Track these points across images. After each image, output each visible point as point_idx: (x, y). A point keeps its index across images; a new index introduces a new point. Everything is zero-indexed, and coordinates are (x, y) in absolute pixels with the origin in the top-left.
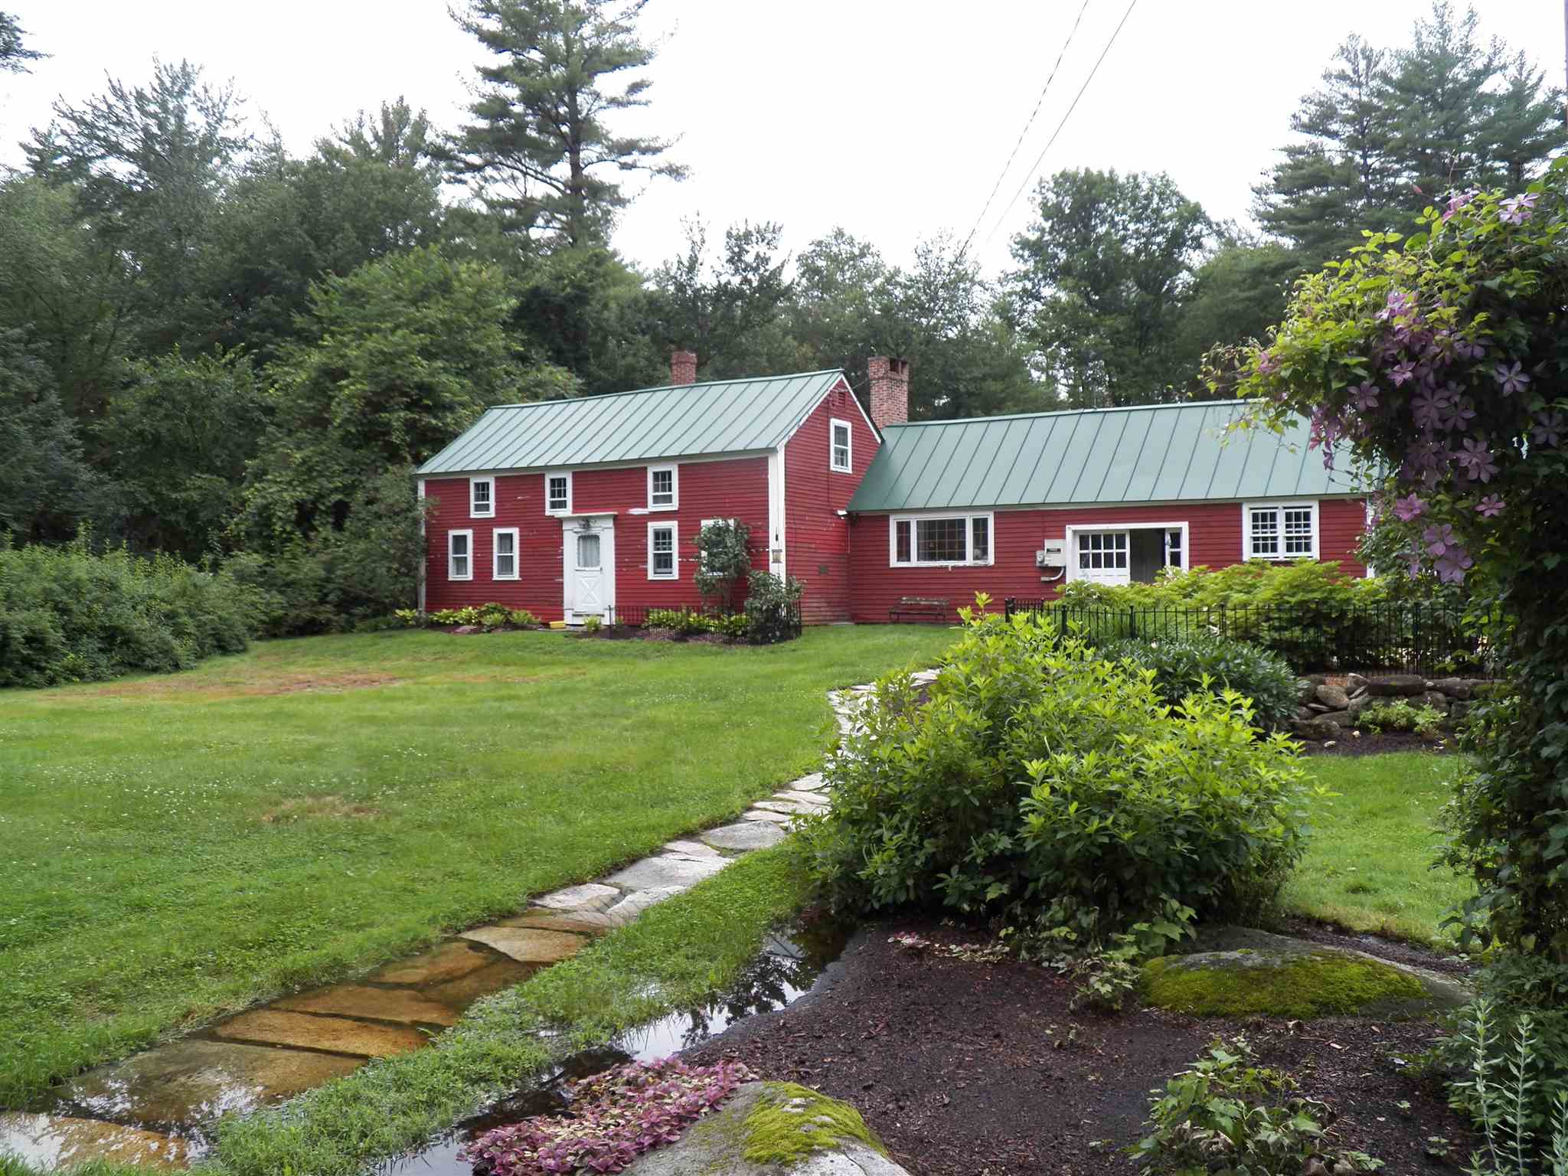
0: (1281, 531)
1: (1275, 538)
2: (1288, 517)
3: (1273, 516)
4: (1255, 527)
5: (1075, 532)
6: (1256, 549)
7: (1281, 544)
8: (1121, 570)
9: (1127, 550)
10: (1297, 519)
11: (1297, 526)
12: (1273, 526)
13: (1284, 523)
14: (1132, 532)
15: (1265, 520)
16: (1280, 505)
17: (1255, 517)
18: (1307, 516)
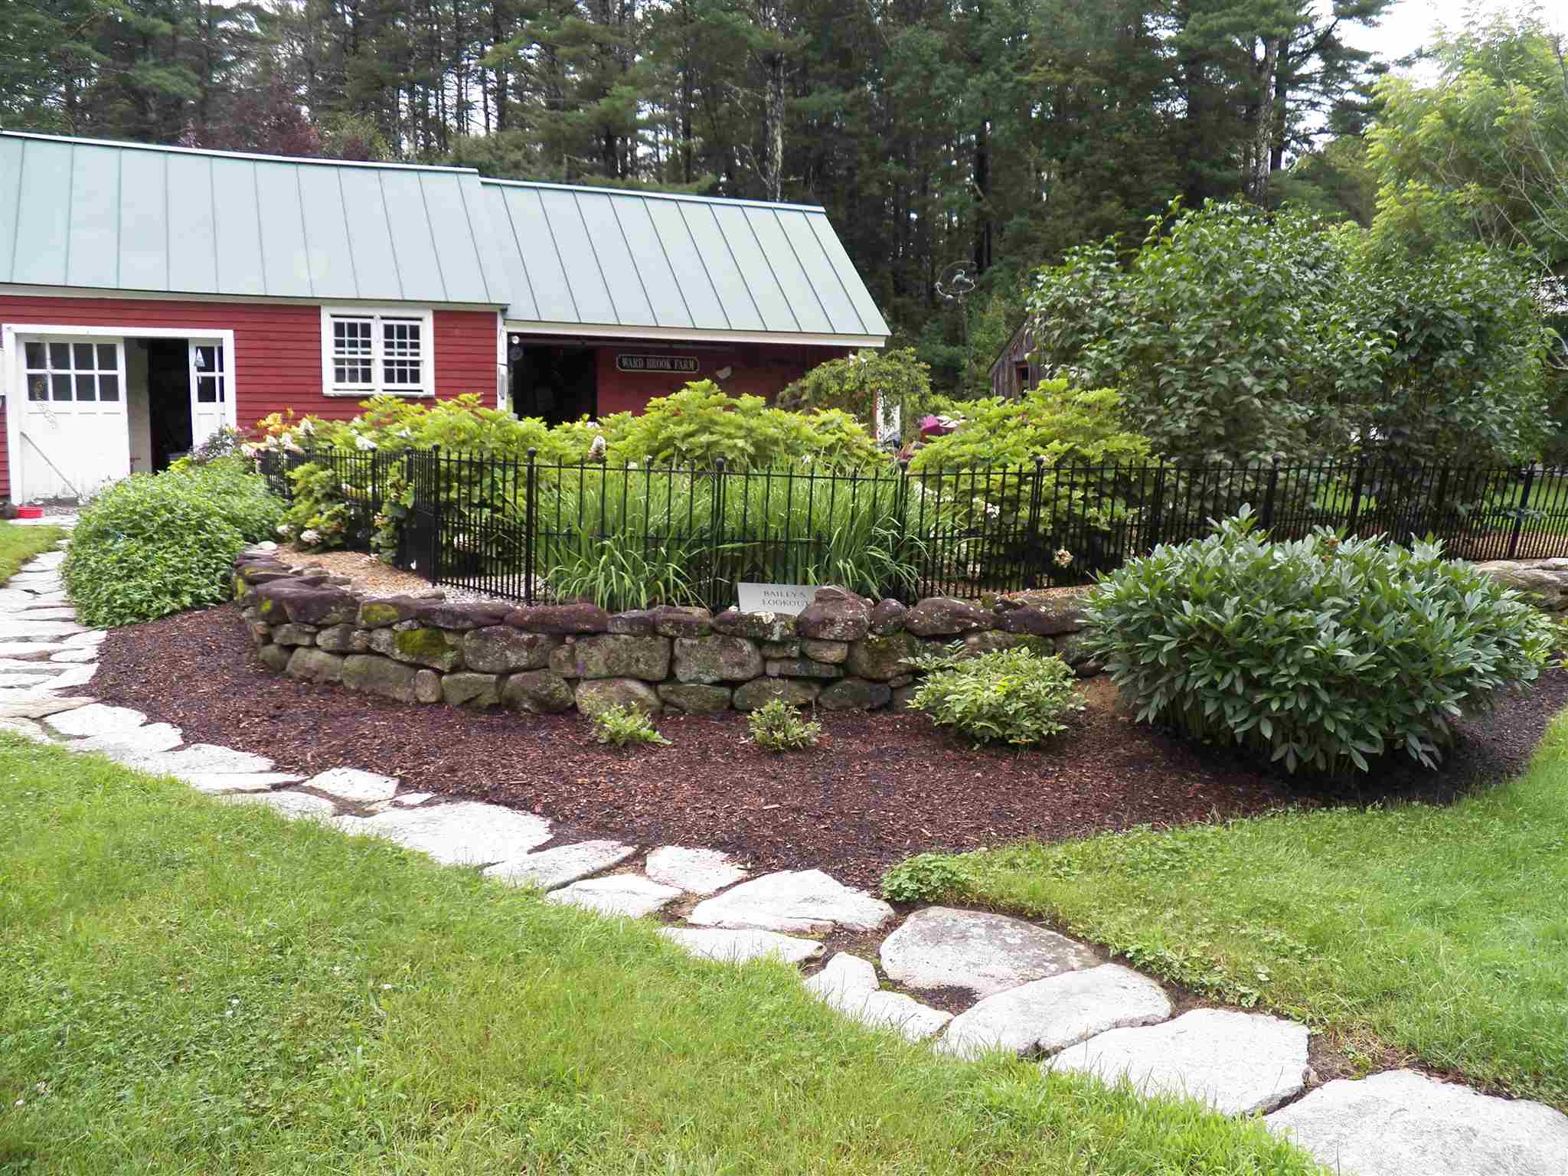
0: (378, 352)
1: (368, 362)
2: (388, 331)
3: (366, 330)
4: (339, 344)
5: (17, 335)
6: (340, 375)
7: (378, 371)
8: (109, 405)
9: (121, 372)
10: (402, 334)
11: (402, 345)
12: (367, 344)
13: (383, 340)
14: (128, 341)
15: (352, 333)
16: (378, 313)
17: (339, 329)
18: (415, 332)
